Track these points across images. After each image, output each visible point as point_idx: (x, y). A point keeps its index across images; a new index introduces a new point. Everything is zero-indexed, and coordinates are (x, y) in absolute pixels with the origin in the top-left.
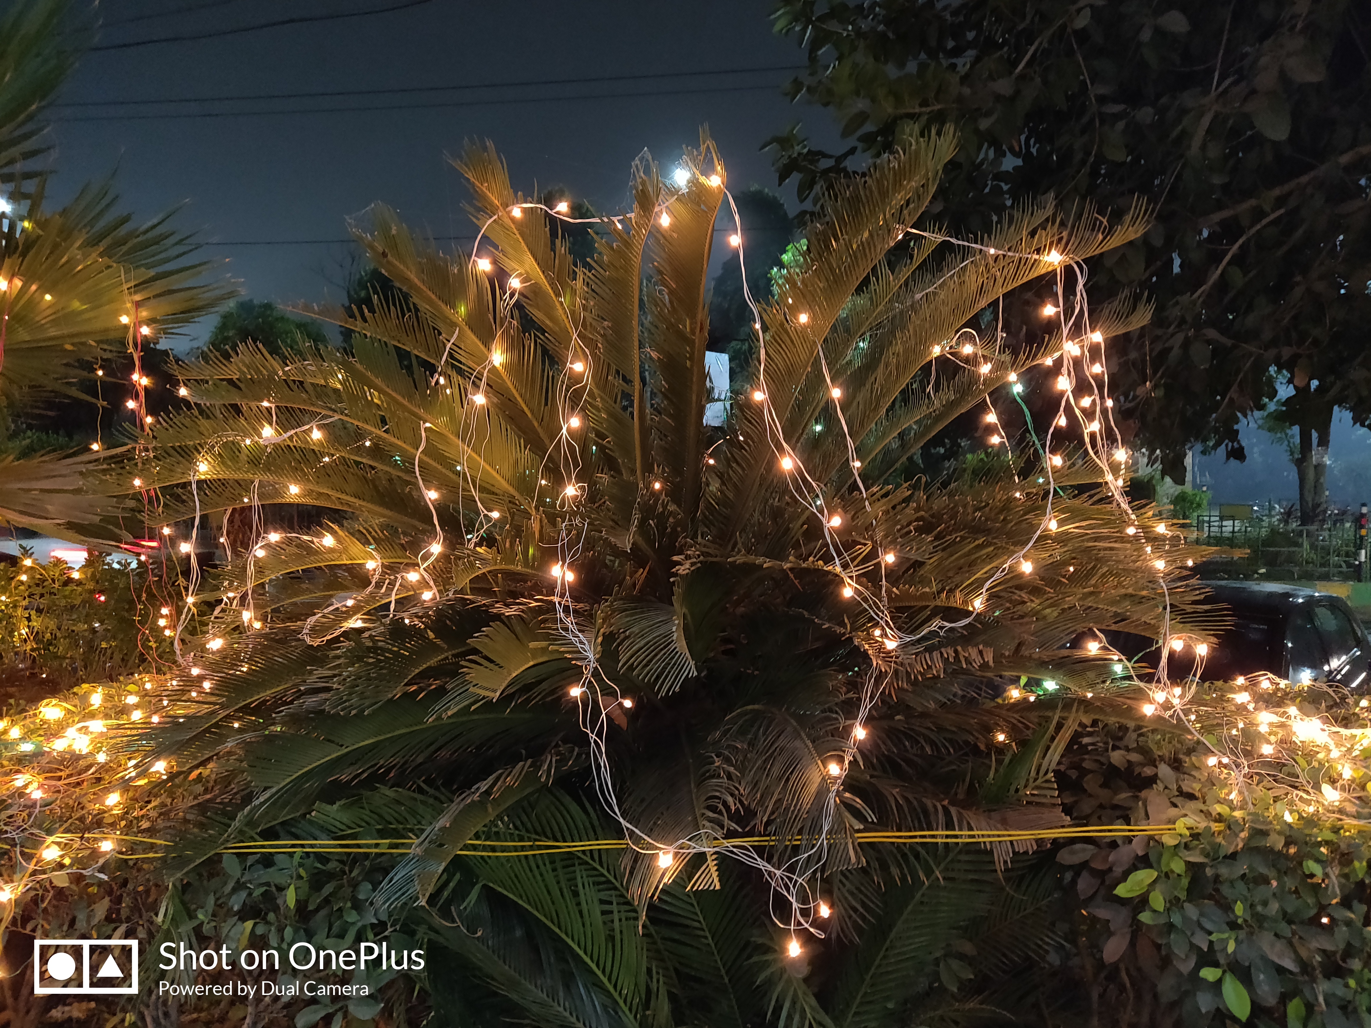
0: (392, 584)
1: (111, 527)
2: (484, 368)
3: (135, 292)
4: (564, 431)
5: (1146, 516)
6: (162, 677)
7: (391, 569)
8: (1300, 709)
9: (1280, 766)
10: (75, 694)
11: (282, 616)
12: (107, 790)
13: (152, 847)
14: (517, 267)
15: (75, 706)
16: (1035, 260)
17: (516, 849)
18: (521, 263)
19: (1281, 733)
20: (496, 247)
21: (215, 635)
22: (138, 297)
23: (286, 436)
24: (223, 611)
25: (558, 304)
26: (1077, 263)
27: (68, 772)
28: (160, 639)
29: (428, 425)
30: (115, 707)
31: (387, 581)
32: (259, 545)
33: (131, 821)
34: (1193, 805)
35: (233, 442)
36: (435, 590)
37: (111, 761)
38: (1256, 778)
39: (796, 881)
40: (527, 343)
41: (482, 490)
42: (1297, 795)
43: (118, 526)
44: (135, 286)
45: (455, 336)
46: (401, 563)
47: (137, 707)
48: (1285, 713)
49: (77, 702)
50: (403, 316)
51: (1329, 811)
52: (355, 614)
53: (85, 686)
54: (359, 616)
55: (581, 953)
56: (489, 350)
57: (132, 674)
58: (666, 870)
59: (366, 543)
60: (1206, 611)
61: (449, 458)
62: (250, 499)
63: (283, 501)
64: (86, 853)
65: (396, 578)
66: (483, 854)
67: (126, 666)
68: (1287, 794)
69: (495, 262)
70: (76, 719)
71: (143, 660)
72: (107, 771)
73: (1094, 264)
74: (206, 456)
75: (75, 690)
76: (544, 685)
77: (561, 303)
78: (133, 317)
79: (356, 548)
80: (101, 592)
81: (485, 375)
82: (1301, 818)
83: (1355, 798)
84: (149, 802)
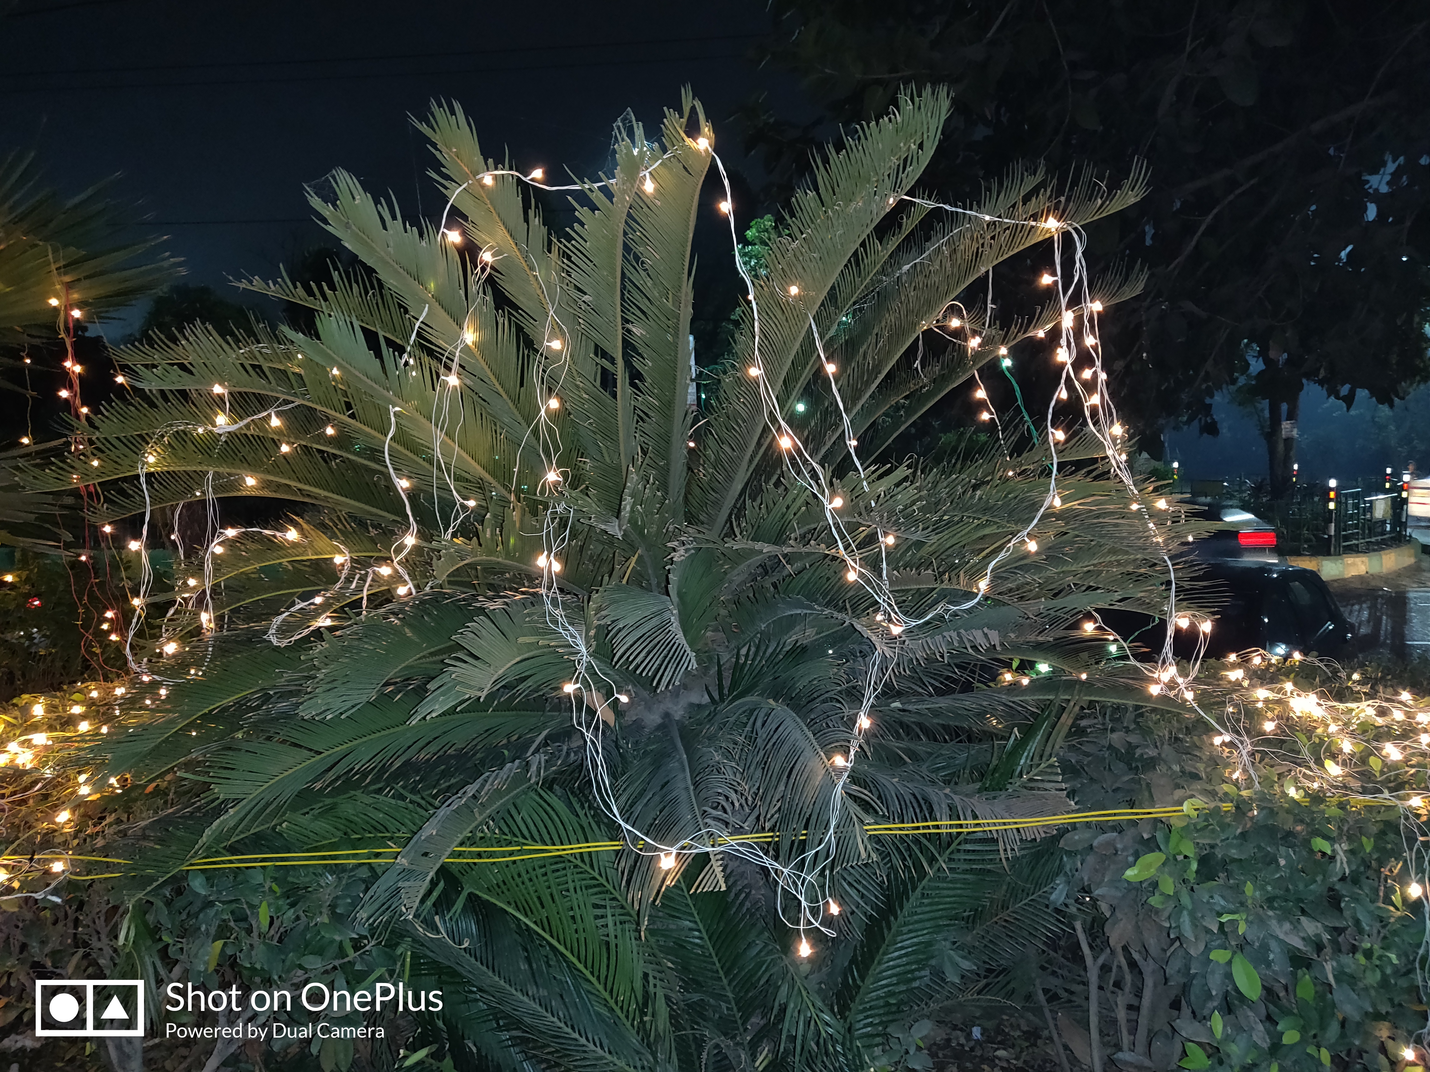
0: (363, 579)
1: (48, 526)
2: (456, 348)
3: (65, 274)
4: (543, 412)
5: (1146, 491)
6: (110, 685)
7: (360, 564)
8: (1295, 684)
9: (1280, 743)
10: (15, 705)
11: (242, 616)
12: (56, 808)
13: (108, 867)
14: (488, 239)
15: (15, 718)
16: (1032, 227)
17: (503, 855)
18: (491, 234)
19: (1278, 709)
20: (465, 218)
21: (169, 639)
22: (67, 279)
23: (242, 424)
24: (176, 612)
25: (531, 278)
26: (1076, 229)
27: (11, 789)
28: (106, 645)
29: (397, 409)
30: (59, 718)
31: (357, 576)
32: (215, 542)
33: (85, 840)
34: (1198, 786)
35: (183, 431)
36: (410, 585)
37: (58, 776)
38: (1258, 756)
39: (804, 879)
40: (500, 320)
41: (458, 478)
42: (1300, 772)
43: (56, 524)
44: (65, 266)
45: (424, 314)
46: (372, 557)
47: (83, 717)
48: (1282, 689)
49: (17, 713)
50: (367, 293)
51: (1333, 786)
52: (324, 612)
53: (25, 696)
54: (328, 614)
55: (575, 960)
56: (461, 328)
57: (75, 682)
58: (667, 873)
59: (333, 537)
60: (1205, 587)
61: (422, 445)
62: (203, 493)
63: (239, 494)
64: (38, 874)
65: (367, 573)
66: (469, 861)
67: (67, 674)
68: (1290, 770)
69: (464, 233)
70: (18, 732)
71: (86, 666)
72: (55, 787)
73: (1091, 229)
74: (156, 447)
75: (15, 701)
76: (529, 682)
77: (535, 276)
78: (64, 299)
79: (322, 541)
80: (38, 596)
81: (457, 354)
82: (1307, 794)
83: (1356, 772)
84: (103, 818)
